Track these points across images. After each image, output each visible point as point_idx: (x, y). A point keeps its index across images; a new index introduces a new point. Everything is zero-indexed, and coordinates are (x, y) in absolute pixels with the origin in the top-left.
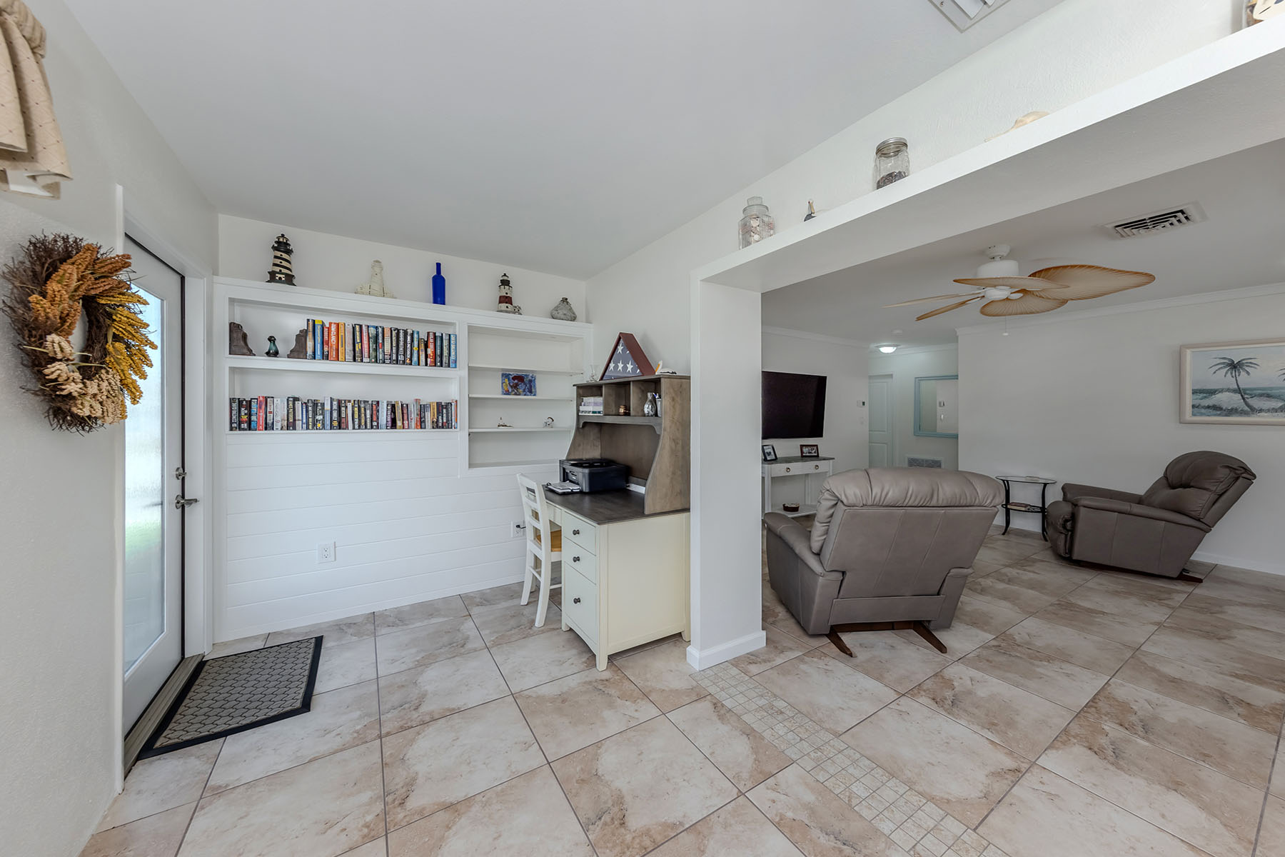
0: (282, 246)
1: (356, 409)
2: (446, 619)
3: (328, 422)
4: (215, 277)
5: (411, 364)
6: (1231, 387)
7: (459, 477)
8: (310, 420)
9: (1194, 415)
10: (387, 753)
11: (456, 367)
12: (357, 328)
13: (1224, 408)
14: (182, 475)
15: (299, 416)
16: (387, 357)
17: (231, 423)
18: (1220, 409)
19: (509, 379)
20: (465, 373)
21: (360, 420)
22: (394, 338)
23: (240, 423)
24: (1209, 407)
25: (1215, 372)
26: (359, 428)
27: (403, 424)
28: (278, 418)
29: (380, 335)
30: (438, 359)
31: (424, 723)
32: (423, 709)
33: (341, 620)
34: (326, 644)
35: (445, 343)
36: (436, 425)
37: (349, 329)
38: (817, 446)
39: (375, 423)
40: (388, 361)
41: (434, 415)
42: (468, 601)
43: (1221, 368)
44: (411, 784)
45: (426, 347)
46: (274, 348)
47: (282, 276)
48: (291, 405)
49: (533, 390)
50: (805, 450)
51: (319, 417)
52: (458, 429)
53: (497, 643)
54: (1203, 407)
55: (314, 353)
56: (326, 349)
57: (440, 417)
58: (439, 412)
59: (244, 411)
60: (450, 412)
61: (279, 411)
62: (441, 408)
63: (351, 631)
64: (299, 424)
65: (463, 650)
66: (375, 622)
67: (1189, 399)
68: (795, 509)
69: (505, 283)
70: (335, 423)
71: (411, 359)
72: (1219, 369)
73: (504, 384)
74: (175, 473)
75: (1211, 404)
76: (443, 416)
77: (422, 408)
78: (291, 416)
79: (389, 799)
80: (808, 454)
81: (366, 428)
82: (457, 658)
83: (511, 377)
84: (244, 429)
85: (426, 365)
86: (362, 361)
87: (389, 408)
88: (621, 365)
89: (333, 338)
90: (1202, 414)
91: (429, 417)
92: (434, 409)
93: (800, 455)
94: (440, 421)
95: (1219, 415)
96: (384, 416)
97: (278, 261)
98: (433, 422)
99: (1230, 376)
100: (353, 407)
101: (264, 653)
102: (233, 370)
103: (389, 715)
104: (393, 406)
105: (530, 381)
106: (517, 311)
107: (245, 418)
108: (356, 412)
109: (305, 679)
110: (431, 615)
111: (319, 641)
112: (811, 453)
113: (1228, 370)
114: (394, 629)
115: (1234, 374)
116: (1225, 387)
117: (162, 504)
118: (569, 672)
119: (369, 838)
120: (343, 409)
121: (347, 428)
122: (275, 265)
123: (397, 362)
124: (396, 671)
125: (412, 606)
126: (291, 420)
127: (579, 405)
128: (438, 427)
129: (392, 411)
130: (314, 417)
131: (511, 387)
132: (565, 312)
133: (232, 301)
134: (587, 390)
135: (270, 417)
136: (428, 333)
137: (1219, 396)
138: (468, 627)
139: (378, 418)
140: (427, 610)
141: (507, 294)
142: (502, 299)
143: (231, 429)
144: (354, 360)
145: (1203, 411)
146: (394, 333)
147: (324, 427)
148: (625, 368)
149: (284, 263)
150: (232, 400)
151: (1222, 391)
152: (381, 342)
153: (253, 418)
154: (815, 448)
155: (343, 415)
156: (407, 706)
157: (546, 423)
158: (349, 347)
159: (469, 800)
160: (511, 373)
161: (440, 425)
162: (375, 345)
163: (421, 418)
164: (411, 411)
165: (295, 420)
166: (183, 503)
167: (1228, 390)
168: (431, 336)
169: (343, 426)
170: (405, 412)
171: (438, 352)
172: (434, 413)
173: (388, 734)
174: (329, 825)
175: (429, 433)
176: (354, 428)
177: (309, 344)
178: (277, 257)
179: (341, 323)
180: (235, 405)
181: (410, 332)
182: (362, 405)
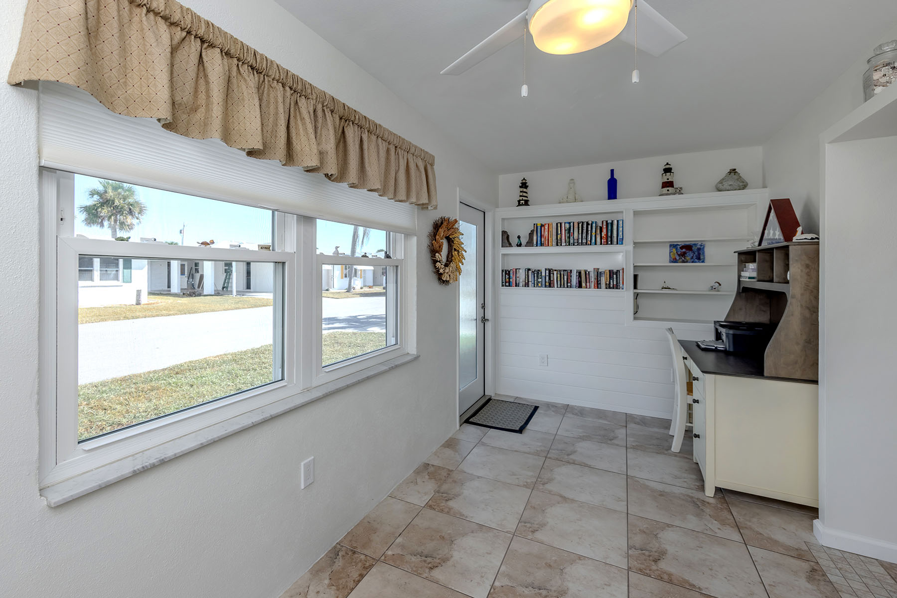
0: (524, 185)
1: (559, 275)
2: (609, 423)
3: (544, 283)
4: (497, 209)
5: (591, 245)
7: (626, 325)
8: (536, 281)
10: (546, 464)
11: (622, 244)
12: (559, 224)
14: (483, 307)
15: (530, 280)
16: (575, 241)
17: (503, 283)
19: (676, 249)
20: (630, 247)
21: (561, 282)
22: (580, 228)
23: (506, 283)
26: (560, 287)
27: (586, 285)
28: (521, 280)
29: (572, 227)
30: (609, 239)
31: (568, 462)
32: (571, 457)
33: (551, 402)
34: (539, 411)
35: (615, 227)
36: (608, 287)
37: (555, 225)
39: (569, 284)
40: (576, 244)
41: (607, 279)
42: (629, 419)
44: (550, 480)
45: (601, 231)
46: (519, 242)
47: (523, 202)
48: (527, 273)
49: (702, 257)
51: (540, 280)
52: (624, 290)
53: (634, 448)
55: (537, 242)
56: (543, 240)
57: (611, 281)
58: (611, 277)
59: (507, 276)
60: (618, 277)
61: (522, 275)
62: (612, 274)
63: (553, 409)
64: (530, 283)
65: (609, 442)
66: (567, 409)
69: (668, 170)
70: (547, 284)
71: (591, 241)
73: (672, 253)
74: (481, 306)
76: (613, 279)
77: (599, 275)
78: (527, 279)
79: (539, 480)
81: (564, 287)
82: (603, 444)
83: (679, 247)
84: (507, 286)
85: (601, 244)
86: (561, 245)
87: (577, 274)
88: (772, 232)
89: (546, 233)
91: (603, 280)
92: (607, 275)
94: (612, 283)
96: (574, 280)
97: (521, 194)
98: (606, 284)
100: (557, 274)
101: (513, 404)
102: (504, 255)
103: (554, 451)
104: (580, 273)
105: (699, 249)
106: (680, 191)
107: (507, 280)
108: (559, 277)
109: (525, 421)
110: (600, 418)
111: (536, 408)
114: (575, 417)
117: (476, 320)
118: (678, 485)
119: (526, 486)
120: (552, 275)
121: (554, 287)
122: (521, 196)
123: (582, 244)
124: (566, 435)
125: (592, 409)
126: (527, 282)
127: (740, 270)
128: (610, 288)
129: (579, 276)
130: (537, 280)
131: (679, 255)
132: (730, 183)
133: (503, 219)
134: (746, 256)
135: (518, 279)
136: (603, 222)
138: (621, 433)
139: (571, 281)
140: (600, 414)
141: (668, 179)
142: (664, 185)
143: (503, 286)
144: (557, 245)
146: (580, 225)
147: (542, 286)
148: (774, 234)
149: (525, 194)
150: (503, 271)
152: (572, 232)
153: (511, 280)
155: (552, 279)
156: (564, 452)
157: (712, 287)
158: (554, 238)
159: (573, 501)
160: (679, 244)
161: (612, 286)
162: (568, 234)
163: (598, 281)
164: (591, 277)
165: (528, 281)
166: (484, 320)
168: (605, 223)
169: (552, 285)
170: (588, 277)
171: (609, 234)
172: (607, 277)
173: (550, 458)
174: (514, 474)
175: (604, 292)
176: (557, 287)
177: (535, 238)
178: (521, 192)
179: (550, 223)
180: (504, 273)
181: (590, 223)
182: (562, 273)
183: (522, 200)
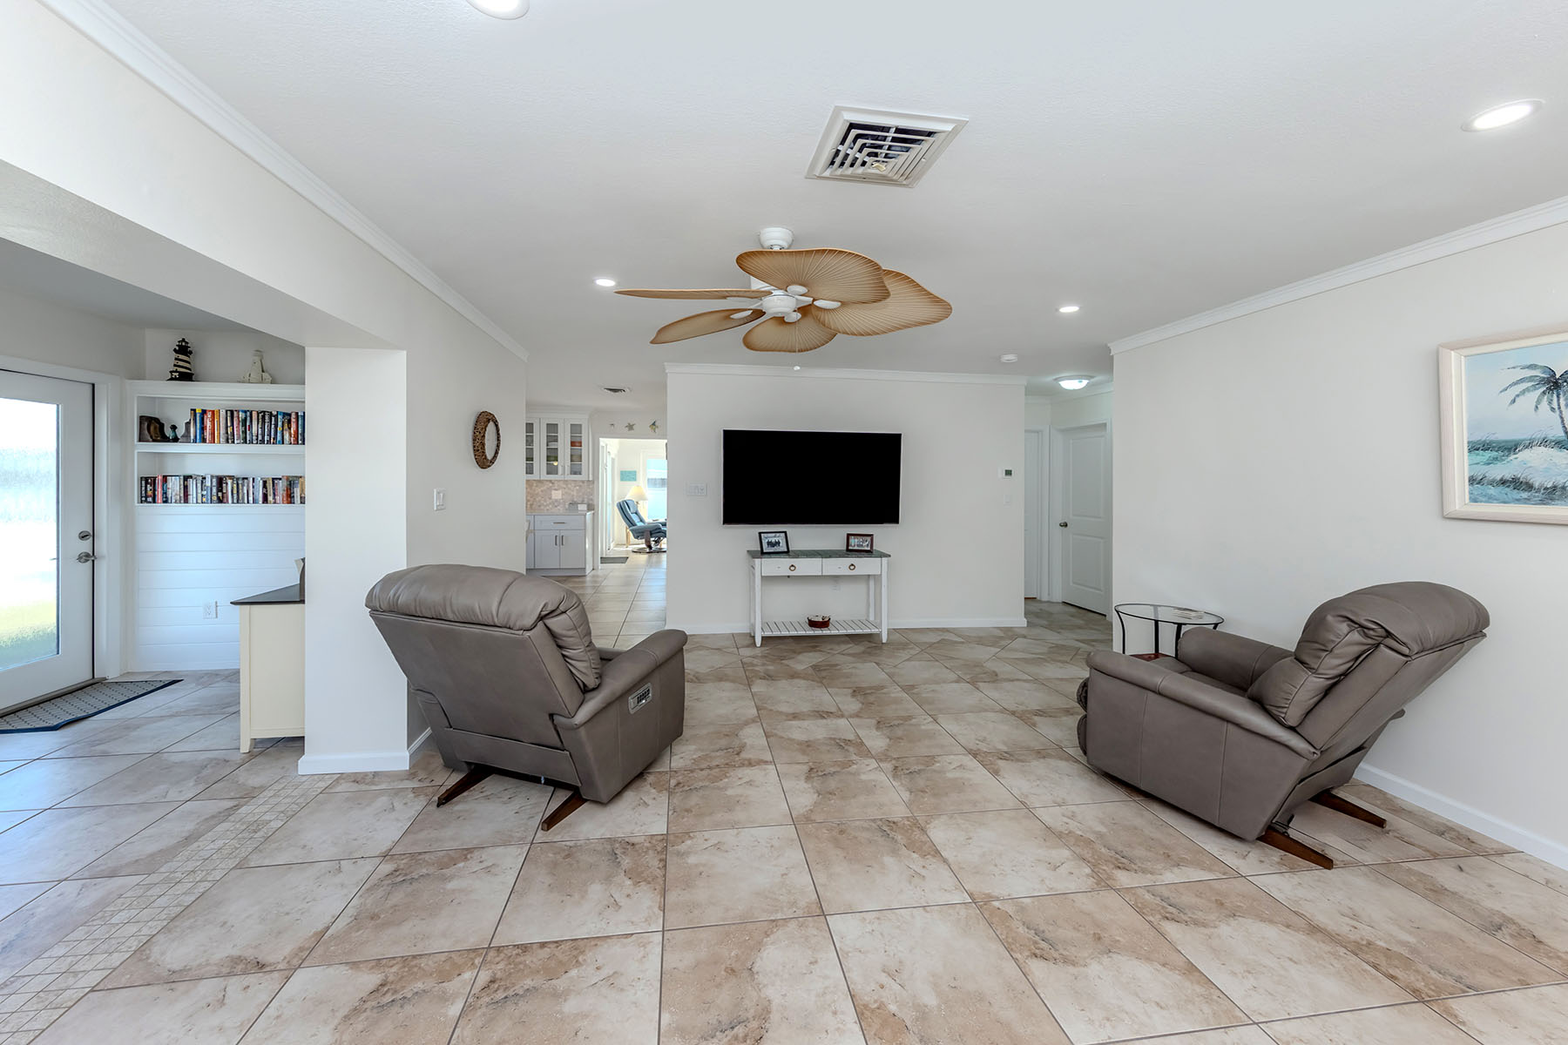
0: (183, 349)
1: (235, 485)
4: (128, 381)
5: (275, 443)
6: (1550, 437)
9: (1474, 500)
12: (229, 412)
13: (1536, 485)
14: (88, 537)
15: (190, 492)
16: (254, 438)
17: (141, 497)
18: (1529, 487)
21: (238, 496)
22: (260, 420)
23: (146, 497)
24: (1503, 482)
25: (1514, 401)
26: (238, 502)
27: (273, 499)
28: (174, 493)
29: (248, 418)
37: (222, 414)
38: (871, 535)
39: (250, 499)
40: (255, 442)
43: (1527, 390)
45: (289, 425)
46: (175, 435)
47: (180, 374)
48: (184, 482)
50: (853, 541)
54: (1492, 483)
55: (196, 437)
56: (205, 434)
59: (149, 487)
61: (174, 488)
64: (190, 498)
66: (230, 676)
67: (1460, 464)
68: (824, 624)
70: (217, 498)
71: (275, 439)
72: (1523, 392)
74: (80, 535)
75: (1508, 476)
77: (290, 485)
78: (183, 491)
80: (856, 548)
81: (243, 502)
84: (150, 502)
85: (289, 443)
86: (233, 442)
87: (262, 482)
89: (210, 424)
90: (1490, 499)
91: (298, 492)
93: (845, 548)
95: (1527, 501)
96: (257, 492)
97: (177, 362)
98: (301, 497)
99: (1548, 408)
100: (233, 483)
102: (141, 455)
104: (265, 481)
107: (150, 493)
108: (235, 488)
112: (862, 546)
113: (1544, 393)
115: (1555, 405)
116: (1540, 436)
120: (224, 485)
121: (227, 502)
122: (177, 365)
123: (262, 442)
126: (183, 496)
129: (265, 486)
130: (201, 493)
133: (146, 400)
135: (168, 492)
136: (291, 412)
137: (1524, 455)
139: (253, 494)
143: (141, 502)
144: (228, 442)
145: (1492, 491)
146: (260, 415)
147: (208, 502)
149: (184, 364)
150: (141, 479)
151: (1530, 445)
152: (249, 424)
153: (156, 493)
154: (869, 539)
155: (224, 491)
158: (223, 431)
162: (244, 428)
164: (281, 486)
165: (187, 495)
167: (1545, 442)
168: (294, 416)
169: (224, 500)
170: (276, 487)
171: (300, 431)
176: (233, 503)
177: (192, 430)
178: (176, 359)
179: (215, 409)
180: (143, 482)
181: (275, 413)
182: (240, 482)
183: (176, 371)
